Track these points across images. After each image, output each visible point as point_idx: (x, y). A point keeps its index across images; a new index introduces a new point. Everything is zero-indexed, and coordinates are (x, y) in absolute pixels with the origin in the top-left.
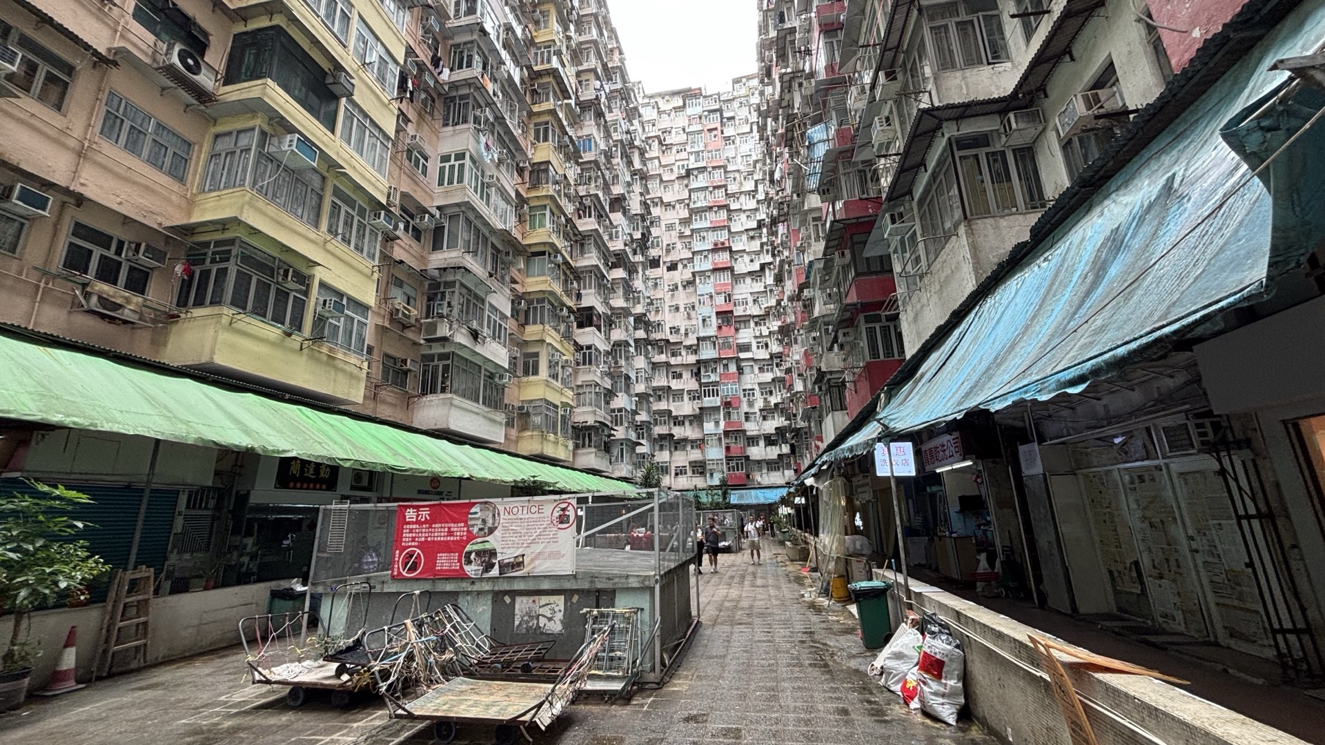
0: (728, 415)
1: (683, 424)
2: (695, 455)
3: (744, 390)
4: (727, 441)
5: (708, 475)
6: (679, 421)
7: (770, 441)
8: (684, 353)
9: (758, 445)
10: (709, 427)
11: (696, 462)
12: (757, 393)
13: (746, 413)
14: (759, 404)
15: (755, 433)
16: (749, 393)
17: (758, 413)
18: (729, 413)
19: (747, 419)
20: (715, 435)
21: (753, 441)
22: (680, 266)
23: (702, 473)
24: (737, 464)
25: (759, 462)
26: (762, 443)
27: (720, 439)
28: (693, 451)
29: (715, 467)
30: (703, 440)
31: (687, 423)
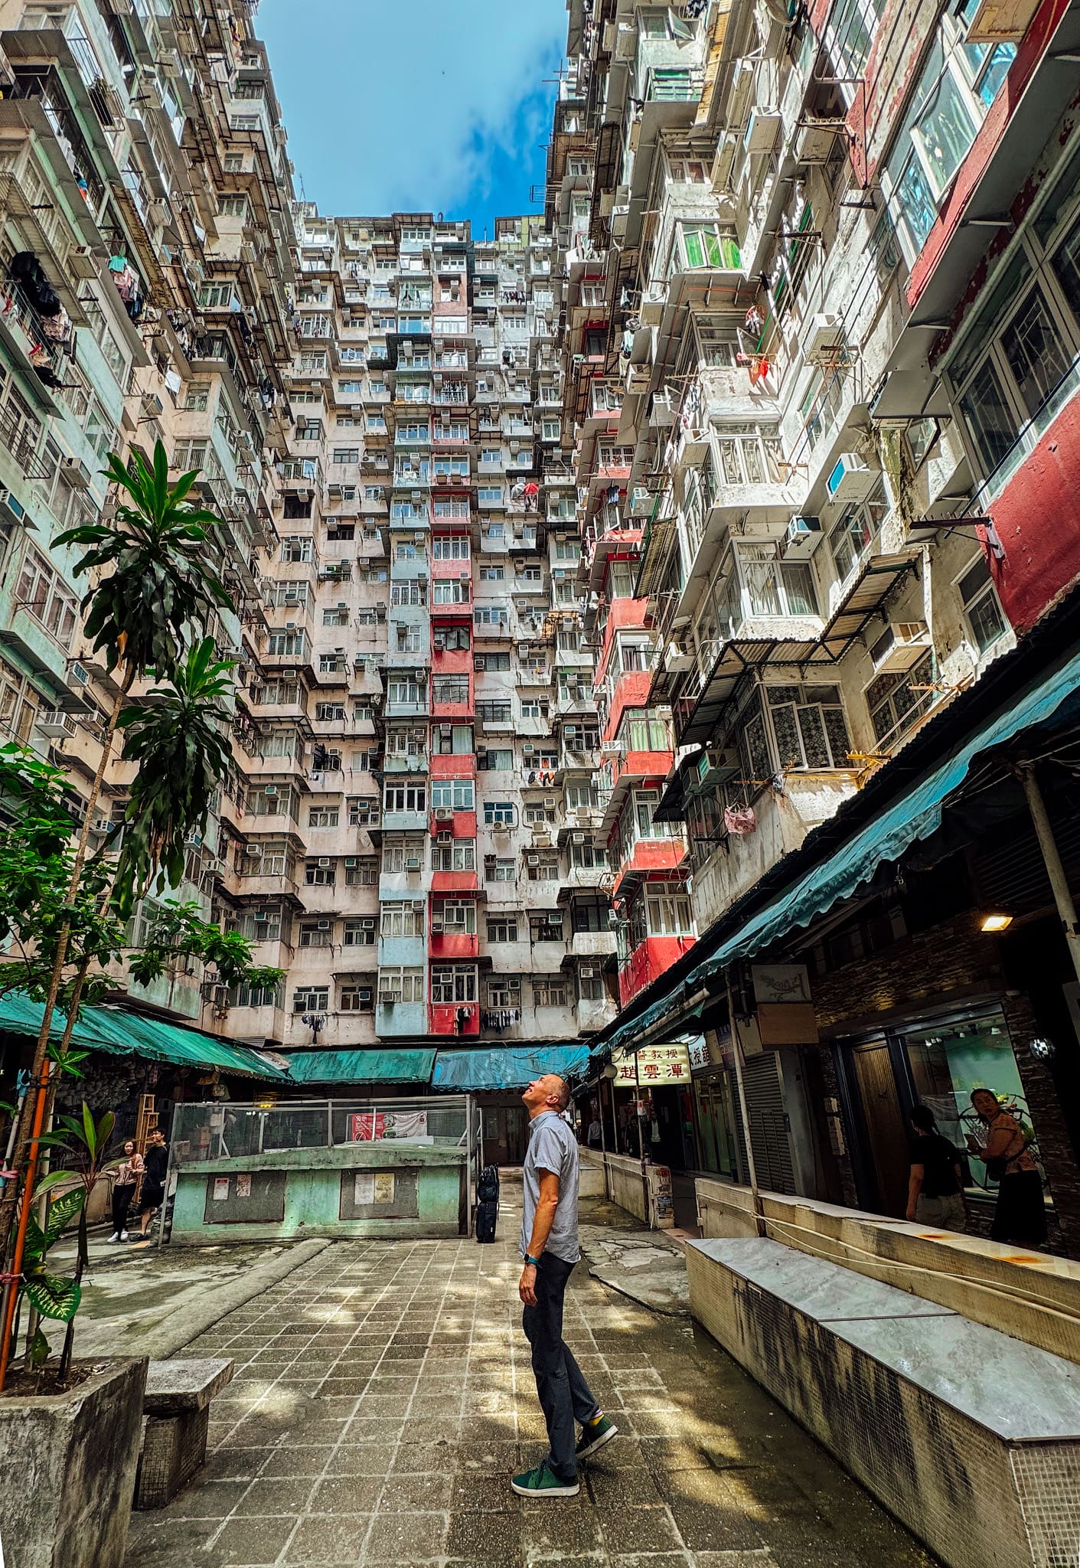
0: (444, 856)
1: (331, 877)
2: (354, 958)
3: (488, 806)
4: (437, 920)
5: (379, 1009)
6: (320, 872)
7: (545, 929)
8: (349, 710)
9: (514, 937)
10: (393, 883)
11: (352, 976)
12: (519, 815)
13: (489, 858)
14: (523, 837)
15: (508, 907)
16: (499, 813)
17: (519, 858)
18: (447, 852)
19: (490, 873)
20: (408, 903)
21: (501, 927)
22: (358, 530)
23: (368, 1007)
24: (459, 980)
25: (516, 978)
26: (523, 935)
27: (419, 914)
28: (347, 949)
29: (400, 987)
30: (375, 919)
31: (340, 875)
